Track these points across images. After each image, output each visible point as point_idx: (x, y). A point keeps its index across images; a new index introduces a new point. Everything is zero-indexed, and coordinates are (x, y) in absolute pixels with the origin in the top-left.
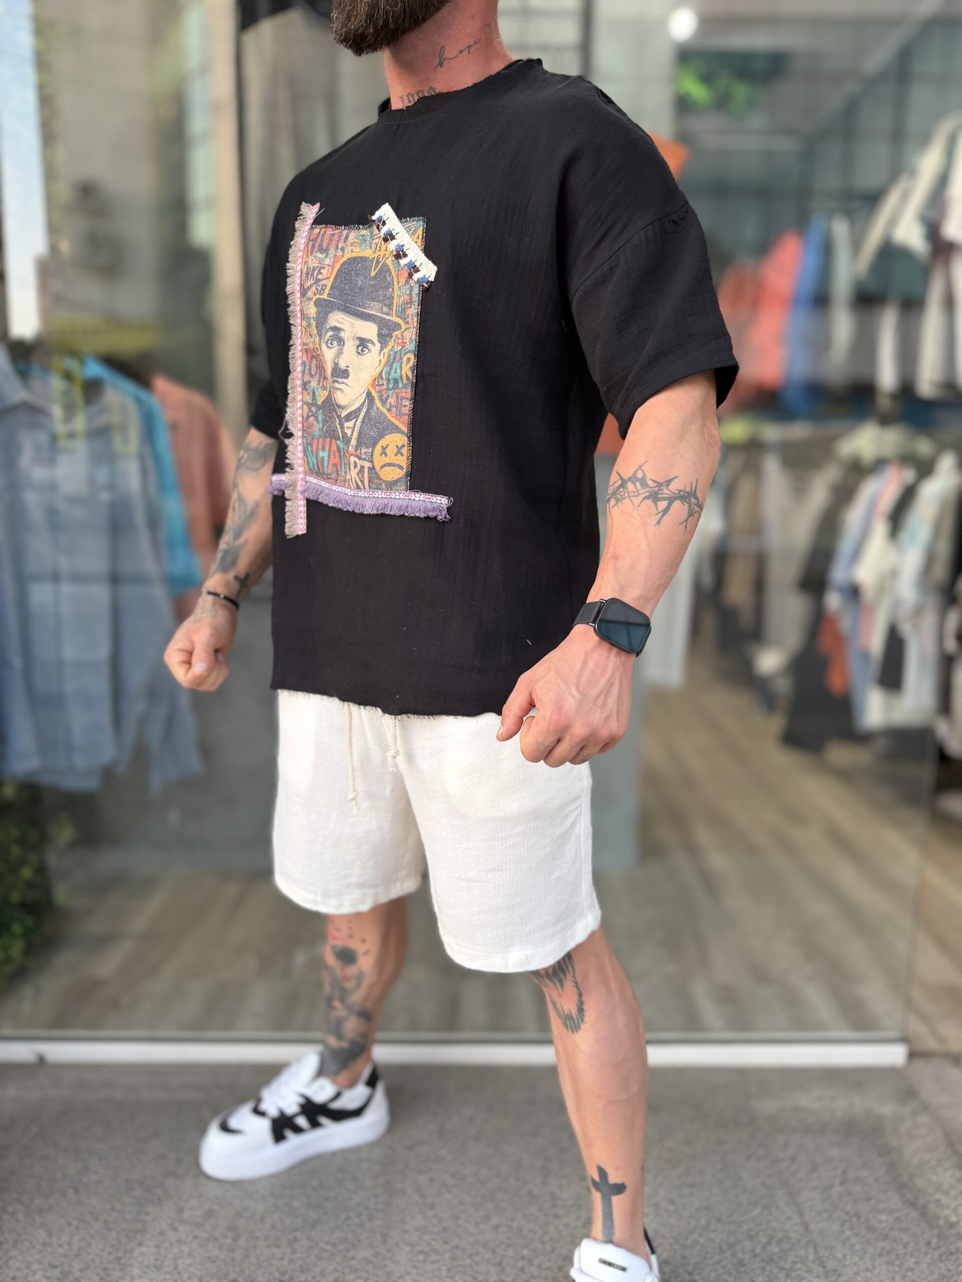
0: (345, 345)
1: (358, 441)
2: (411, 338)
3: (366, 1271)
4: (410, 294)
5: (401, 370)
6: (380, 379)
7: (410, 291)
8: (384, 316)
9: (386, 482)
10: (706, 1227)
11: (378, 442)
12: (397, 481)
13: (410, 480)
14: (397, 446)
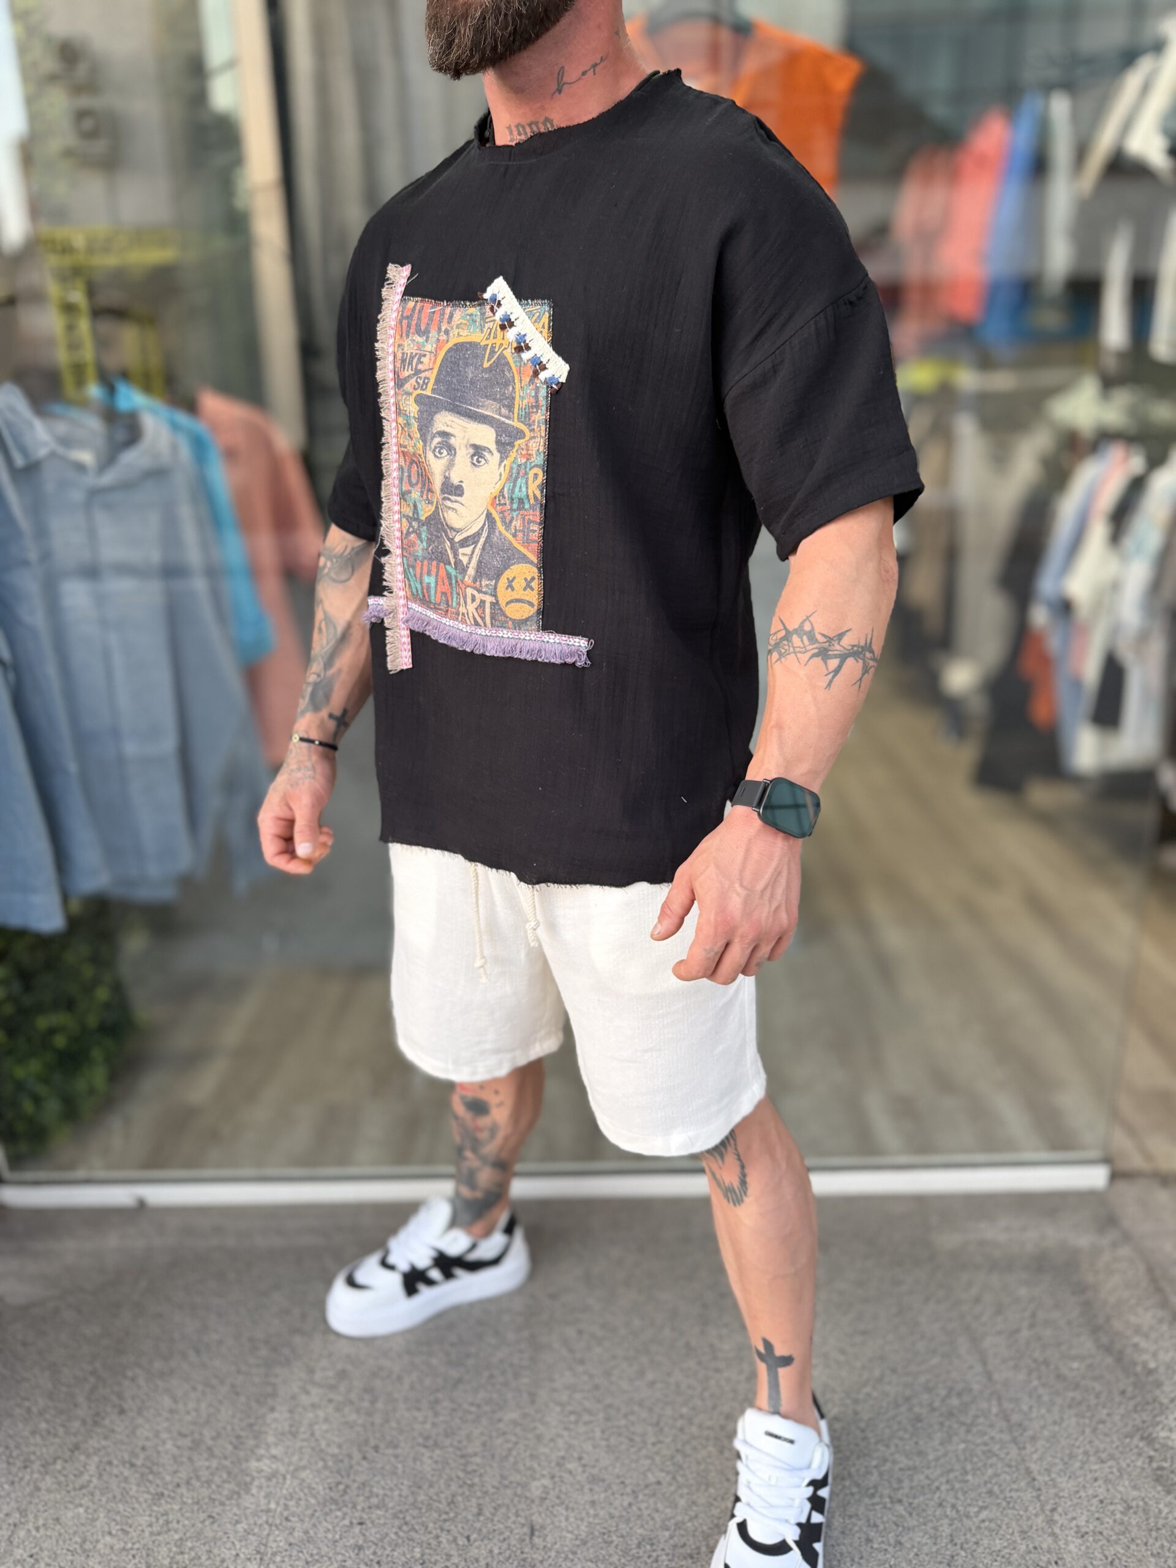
0: (457, 454)
1: (477, 571)
2: (538, 450)
3: (516, 1435)
4: (536, 397)
5: (527, 488)
6: (501, 498)
7: (536, 393)
8: (503, 419)
9: (513, 621)
10: (880, 1380)
11: (502, 574)
12: (527, 620)
13: (542, 619)
14: (526, 579)
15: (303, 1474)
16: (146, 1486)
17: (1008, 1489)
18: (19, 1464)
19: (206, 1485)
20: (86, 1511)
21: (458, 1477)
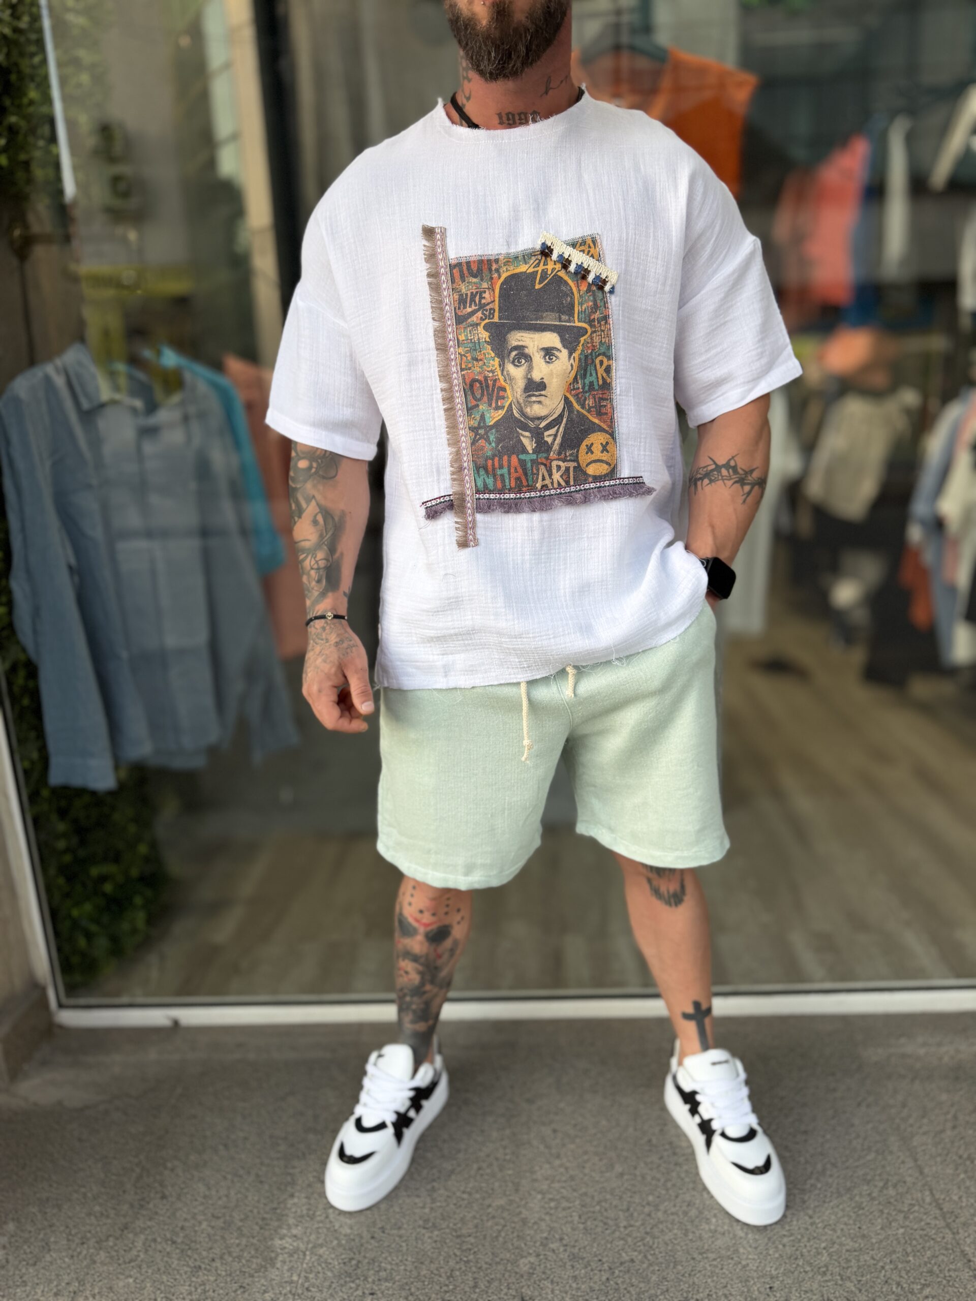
15: (321, 1251)
16: (185, 1261)
17: (947, 1269)
18: (77, 1241)
19: (236, 1259)
20: (134, 1281)
21: (455, 1255)
